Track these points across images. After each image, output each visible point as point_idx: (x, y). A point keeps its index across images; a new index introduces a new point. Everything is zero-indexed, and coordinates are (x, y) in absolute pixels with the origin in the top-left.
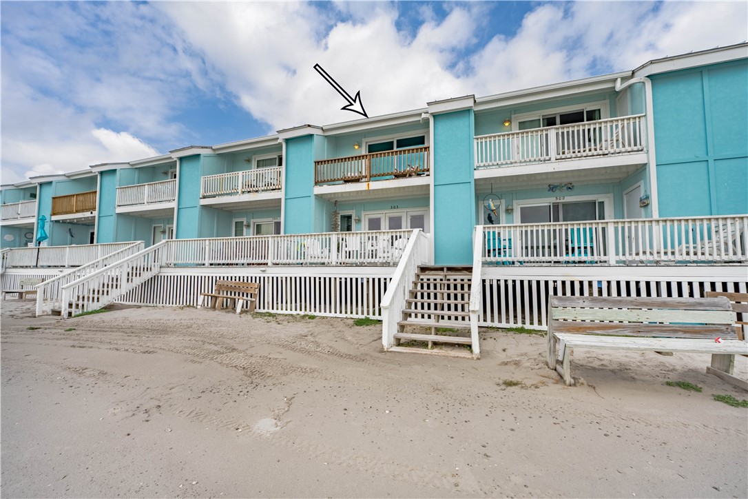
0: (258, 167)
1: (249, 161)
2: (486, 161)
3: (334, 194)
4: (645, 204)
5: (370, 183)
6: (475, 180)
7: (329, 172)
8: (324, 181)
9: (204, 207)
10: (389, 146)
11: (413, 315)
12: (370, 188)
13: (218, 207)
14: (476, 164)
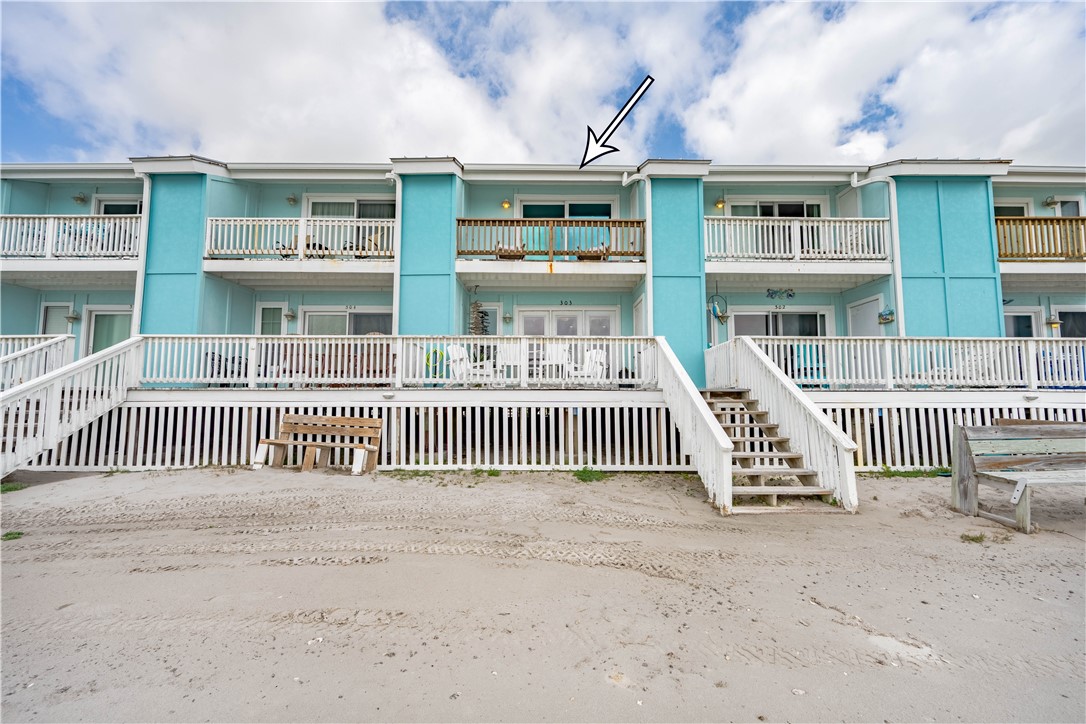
0: (313, 214)
1: (295, 201)
2: (719, 251)
3: (483, 274)
4: (887, 319)
5: (554, 264)
6: (707, 274)
7: (482, 239)
8: (474, 253)
9: (210, 275)
10: (557, 211)
11: (758, 460)
12: (554, 272)
13: (231, 277)
14: (707, 254)
